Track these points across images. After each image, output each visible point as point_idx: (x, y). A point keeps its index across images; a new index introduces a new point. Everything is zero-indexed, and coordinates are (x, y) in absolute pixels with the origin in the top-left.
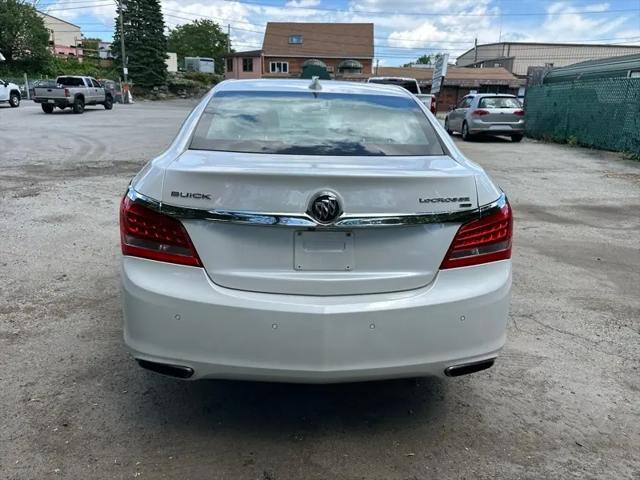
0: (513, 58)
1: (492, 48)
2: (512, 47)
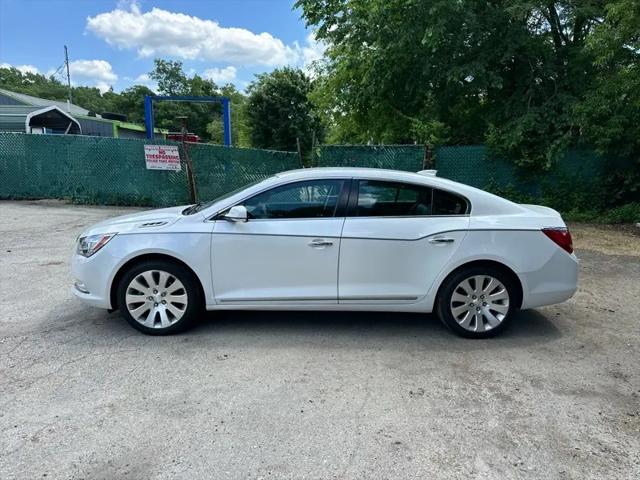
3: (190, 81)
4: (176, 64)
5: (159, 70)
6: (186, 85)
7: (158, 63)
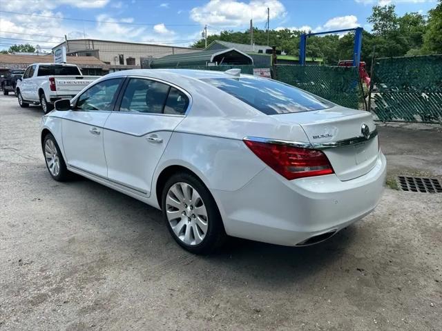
0: (98, 51)
1: (80, 42)
2: (95, 43)
3: (400, 20)
4: (390, 8)
5: (375, 15)
6: (395, 23)
7: (375, 9)
